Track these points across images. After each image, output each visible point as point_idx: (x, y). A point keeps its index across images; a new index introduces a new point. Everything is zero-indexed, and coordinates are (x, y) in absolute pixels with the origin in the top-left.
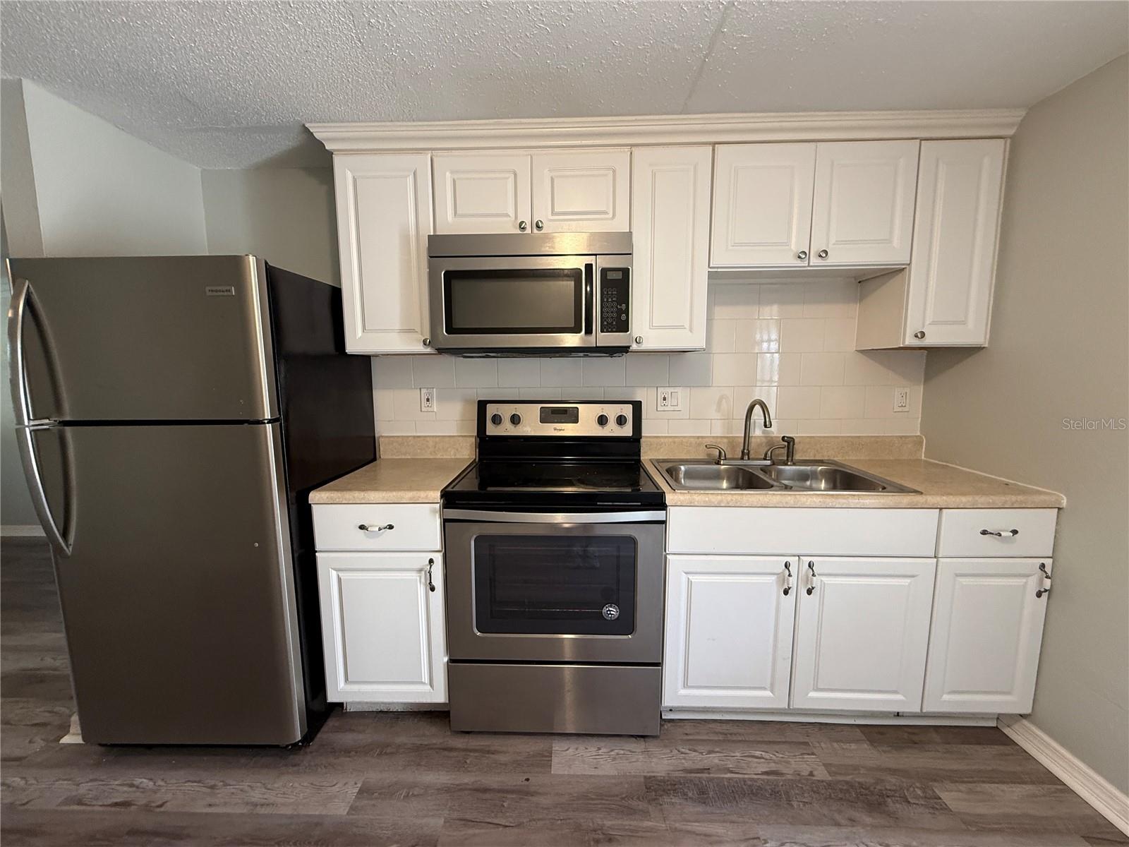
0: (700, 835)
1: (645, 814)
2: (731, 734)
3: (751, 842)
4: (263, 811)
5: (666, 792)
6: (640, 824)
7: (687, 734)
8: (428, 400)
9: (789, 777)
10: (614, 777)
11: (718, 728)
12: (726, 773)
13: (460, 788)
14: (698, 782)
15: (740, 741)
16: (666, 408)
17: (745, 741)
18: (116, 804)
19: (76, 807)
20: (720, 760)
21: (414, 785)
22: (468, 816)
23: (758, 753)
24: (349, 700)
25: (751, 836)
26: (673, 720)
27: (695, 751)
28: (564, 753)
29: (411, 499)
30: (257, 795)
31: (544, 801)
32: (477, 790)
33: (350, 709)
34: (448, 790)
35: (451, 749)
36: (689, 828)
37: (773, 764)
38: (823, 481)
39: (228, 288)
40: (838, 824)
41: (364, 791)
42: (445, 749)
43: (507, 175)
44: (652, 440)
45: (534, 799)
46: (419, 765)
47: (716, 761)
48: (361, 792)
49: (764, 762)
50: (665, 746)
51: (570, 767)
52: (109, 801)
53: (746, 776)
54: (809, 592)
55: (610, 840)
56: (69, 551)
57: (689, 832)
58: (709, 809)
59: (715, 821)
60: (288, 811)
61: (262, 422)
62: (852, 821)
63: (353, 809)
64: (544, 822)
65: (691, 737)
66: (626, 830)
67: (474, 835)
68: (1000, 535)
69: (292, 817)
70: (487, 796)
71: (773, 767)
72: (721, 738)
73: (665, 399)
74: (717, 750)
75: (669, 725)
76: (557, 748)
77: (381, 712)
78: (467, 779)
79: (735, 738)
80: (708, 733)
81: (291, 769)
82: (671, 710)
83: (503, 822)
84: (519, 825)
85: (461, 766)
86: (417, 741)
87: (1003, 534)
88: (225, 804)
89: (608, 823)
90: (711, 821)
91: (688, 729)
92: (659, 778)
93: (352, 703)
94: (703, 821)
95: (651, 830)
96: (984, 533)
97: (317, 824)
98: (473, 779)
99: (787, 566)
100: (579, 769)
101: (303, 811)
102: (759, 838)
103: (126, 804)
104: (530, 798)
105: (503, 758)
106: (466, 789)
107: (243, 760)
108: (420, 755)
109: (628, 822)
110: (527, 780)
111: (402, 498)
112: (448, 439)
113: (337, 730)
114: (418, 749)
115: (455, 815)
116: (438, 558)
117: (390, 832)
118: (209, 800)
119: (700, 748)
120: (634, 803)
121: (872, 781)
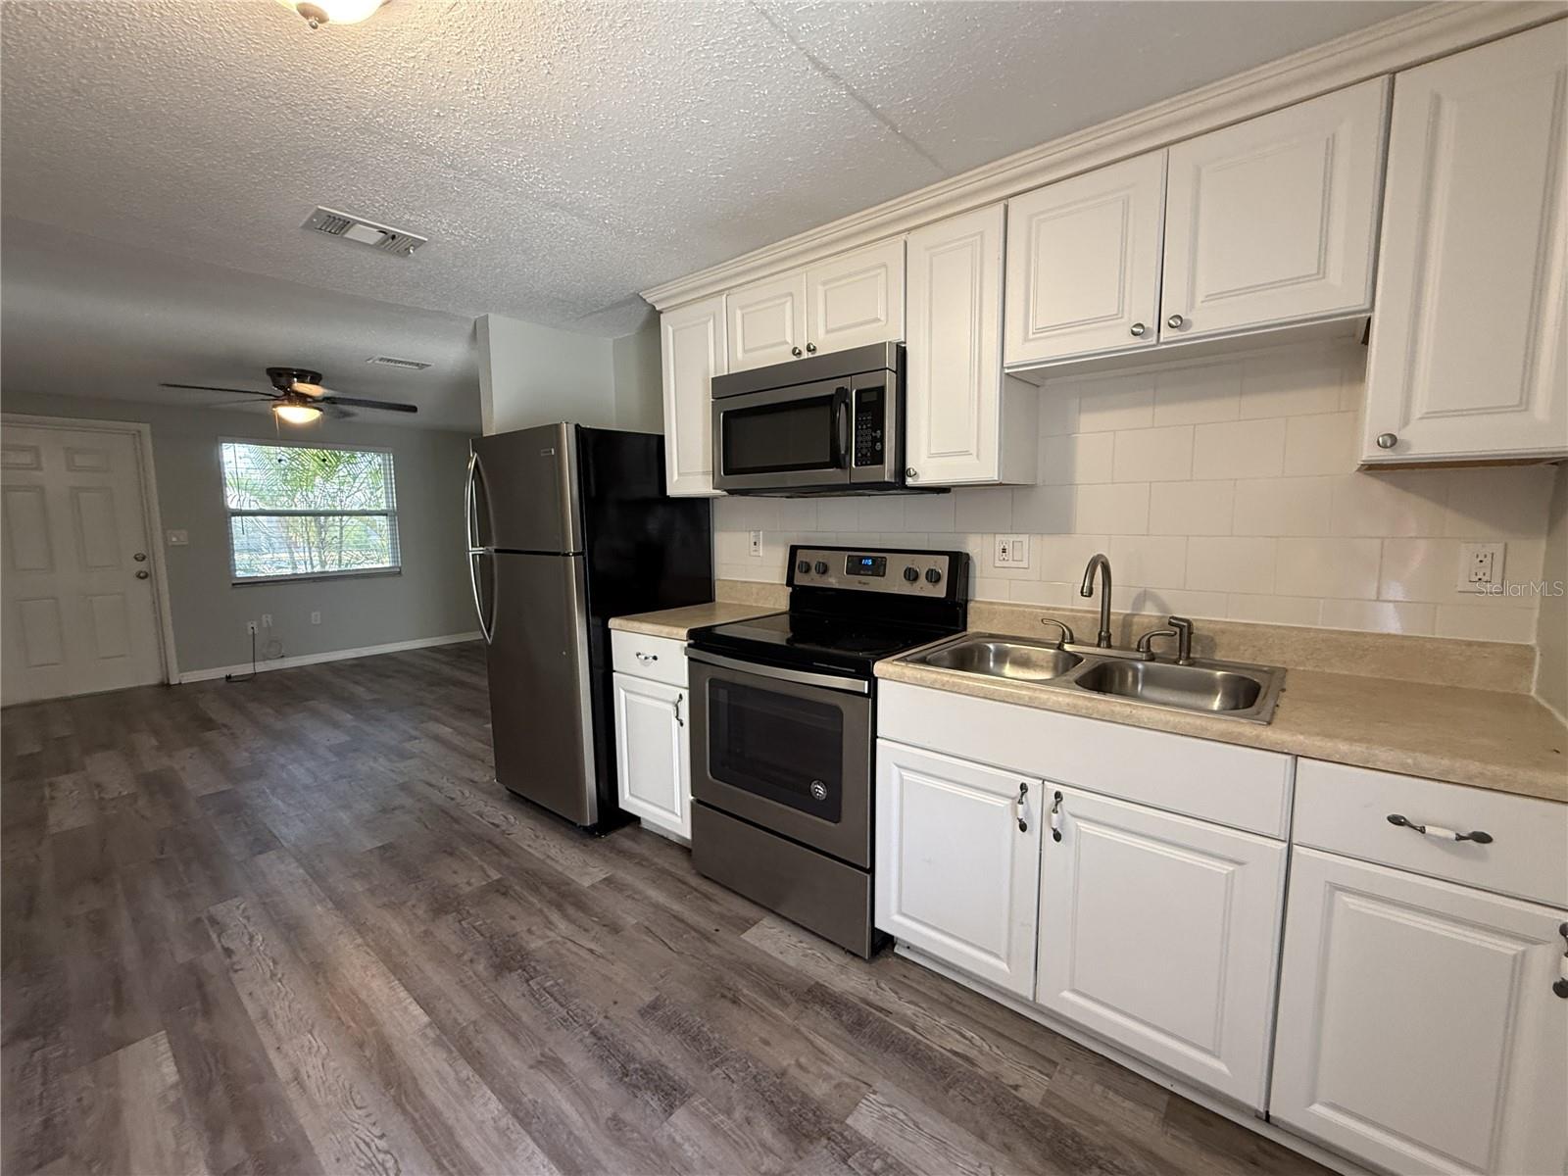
0: (816, 1048)
1: (785, 1005)
2: (958, 1002)
3: (858, 1083)
4: (549, 861)
5: (823, 1003)
6: (771, 1008)
7: (905, 976)
8: (755, 544)
9: (980, 1072)
10: (789, 967)
11: (950, 990)
12: (906, 1027)
13: (665, 910)
14: (864, 1015)
15: (961, 1014)
16: (1005, 564)
17: (967, 1016)
18: (493, 824)
19: (478, 817)
20: (914, 1014)
21: (639, 892)
22: (653, 929)
23: (969, 1034)
24: (647, 818)
25: (865, 1080)
26: (906, 959)
27: (896, 993)
28: (766, 929)
29: (668, 633)
30: (553, 852)
31: (714, 950)
32: (675, 917)
33: (644, 825)
34: (656, 906)
35: (684, 883)
36: (811, 1037)
37: (976, 1052)
38: (1219, 696)
39: (548, 450)
40: (982, 1137)
41: (608, 881)
42: (680, 880)
43: (784, 300)
44: (983, 606)
45: (710, 945)
46: (654, 882)
47: (909, 1013)
48: (605, 879)
49: (967, 1045)
50: (869, 973)
51: (760, 940)
52: (492, 821)
53: (925, 1041)
54: (1057, 837)
55: (734, 1002)
56: (489, 641)
57: (807, 1039)
58: (849, 1037)
59: (843, 1048)
60: (560, 869)
61: (568, 555)
62: (1007, 1148)
63: (593, 886)
64: (697, 961)
65: (906, 981)
66: (756, 1005)
67: (644, 941)
68: (1422, 830)
69: (561, 873)
70: (678, 924)
71: (973, 1053)
72: (942, 999)
73: (1004, 551)
74: (923, 1005)
75: (895, 960)
76: (765, 923)
77: (662, 837)
78: (676, 907)
79: (959, 1008)
80: (931, 988)
81: (582, 847)
82: (908, 948)
83: (672, 945)
84: (680, 953)
85: (680, 897)
86: (667, 866)
87: (1428, 829)
88: (536, 849)
89: (745, 991)
90: (838, 1046)
91: (914, 974)
92: (829, 991)
93: (647, 821)
94: (831, 1042)
95: (775, 1017)
96: (1396, 820)
97: (568, 884)
98: (680, 909)
99: (1024, 788)
100: (767, 946)
101: (567, 873)
102: (870, 1086)
103: (497, 826)
104: (705, 942)
105: (715, 908)
106: (669, 912)
107: (563, 829)
108: (661, 876)
109: (762, 1001)
110: (717, 930)
111: (661, 632)
112: (769, 586)
113: (627, 836)
114: (663, 872)
115: (646, 923)
116: (686, 694)
117: (600, 910)
118: (530, 843)
119: (904, 994)
120: (783, 993)
121: (1101, 1144)
